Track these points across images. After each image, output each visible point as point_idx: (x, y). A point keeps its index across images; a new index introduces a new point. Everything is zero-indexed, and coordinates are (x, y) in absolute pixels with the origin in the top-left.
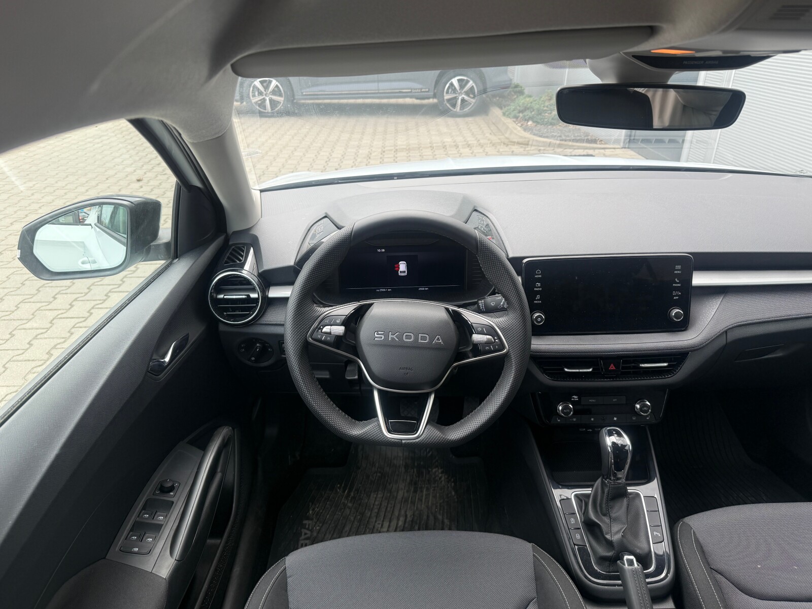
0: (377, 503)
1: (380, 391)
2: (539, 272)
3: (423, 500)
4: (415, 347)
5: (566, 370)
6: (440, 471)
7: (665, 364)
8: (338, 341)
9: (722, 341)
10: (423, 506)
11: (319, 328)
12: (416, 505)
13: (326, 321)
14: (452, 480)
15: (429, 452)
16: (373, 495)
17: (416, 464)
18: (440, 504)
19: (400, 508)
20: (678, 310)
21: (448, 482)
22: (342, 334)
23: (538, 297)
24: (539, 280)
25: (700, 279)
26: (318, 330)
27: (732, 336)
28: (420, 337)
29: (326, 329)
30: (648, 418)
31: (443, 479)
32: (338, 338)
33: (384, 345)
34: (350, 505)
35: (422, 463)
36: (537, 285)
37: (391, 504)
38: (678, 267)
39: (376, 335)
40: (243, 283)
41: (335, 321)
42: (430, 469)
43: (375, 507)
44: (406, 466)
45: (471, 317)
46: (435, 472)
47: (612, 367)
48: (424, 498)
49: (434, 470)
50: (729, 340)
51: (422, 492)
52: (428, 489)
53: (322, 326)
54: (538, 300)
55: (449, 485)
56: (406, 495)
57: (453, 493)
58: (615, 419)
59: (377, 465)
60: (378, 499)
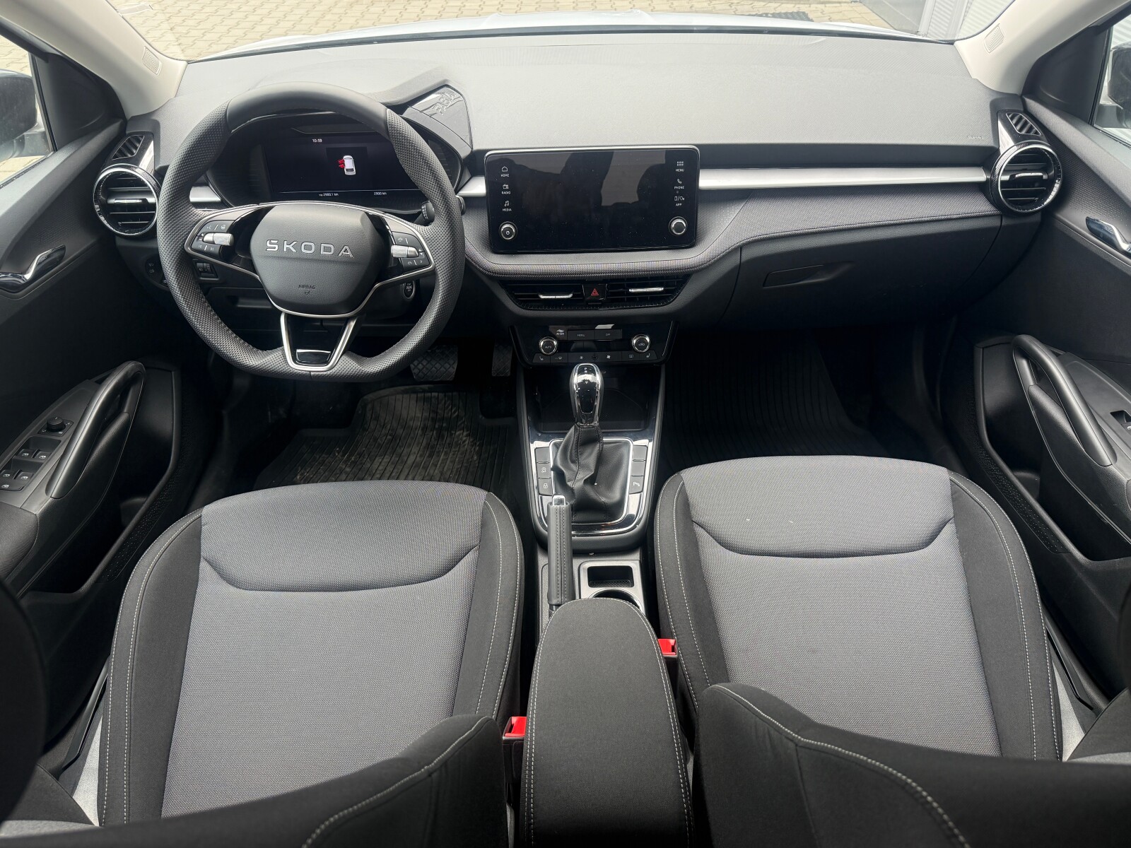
0: (381, 468)
1: (288, 316)
2: (505, 169)
3: (438, 465)
4: (317, 260)
5: (542, 297)
6: (465, 434)
7: (661, 289)
8: (226, 253)
9: (734, 261)
10: (436, 471)
11: (198, 236)
12: (428, 470)
13: (208, 228)
14: (478, 443)
15: (455, 412)
16: (378, 460)
17: (437, 426)
18: (457, 469)
19: (408, 474)
20: (680, 221)
21: (472, 446)
22: (228, 244)
23: (507, 203)
24: (506, 180)
25: (709, 180)
26: (198, 239)
27: (748, 254)
28: (322, 248)
29: (208, 237)
30: (648, 357)
31: (467, 442)
32: (223, 248)
33: (281, 257)
34: (348, 469)
35: (444, 425)
36: (505, 187)
37: (398, 469)
38: (681, 163)
39: (268, 245)
40: (135, 184)
41: (219, 227)
42: (453, 432)
43: (378, 472)
44: (425, 429)
45: (396, 225)
46: (459, 435)
47: (595, 293)
48: (439, 463)
49: (457, 433)
50: (743, 260)
51: (439, 456)
52: (446, 453)
53: (203, 233)
54: (507, 207)
55: (473, 449)
56: (418, 459)
57: (475, 458)
58: (609, 357)
59: (389, 427)
60: (383, 464)
